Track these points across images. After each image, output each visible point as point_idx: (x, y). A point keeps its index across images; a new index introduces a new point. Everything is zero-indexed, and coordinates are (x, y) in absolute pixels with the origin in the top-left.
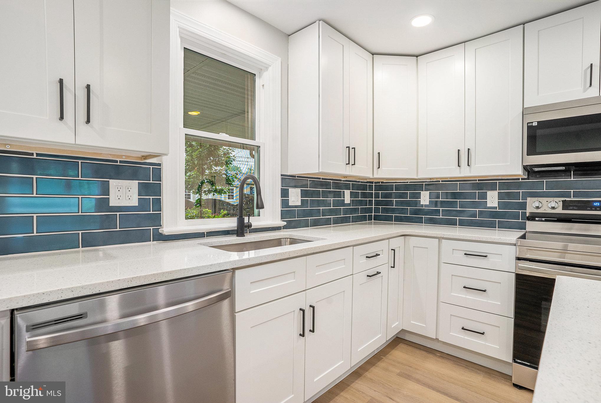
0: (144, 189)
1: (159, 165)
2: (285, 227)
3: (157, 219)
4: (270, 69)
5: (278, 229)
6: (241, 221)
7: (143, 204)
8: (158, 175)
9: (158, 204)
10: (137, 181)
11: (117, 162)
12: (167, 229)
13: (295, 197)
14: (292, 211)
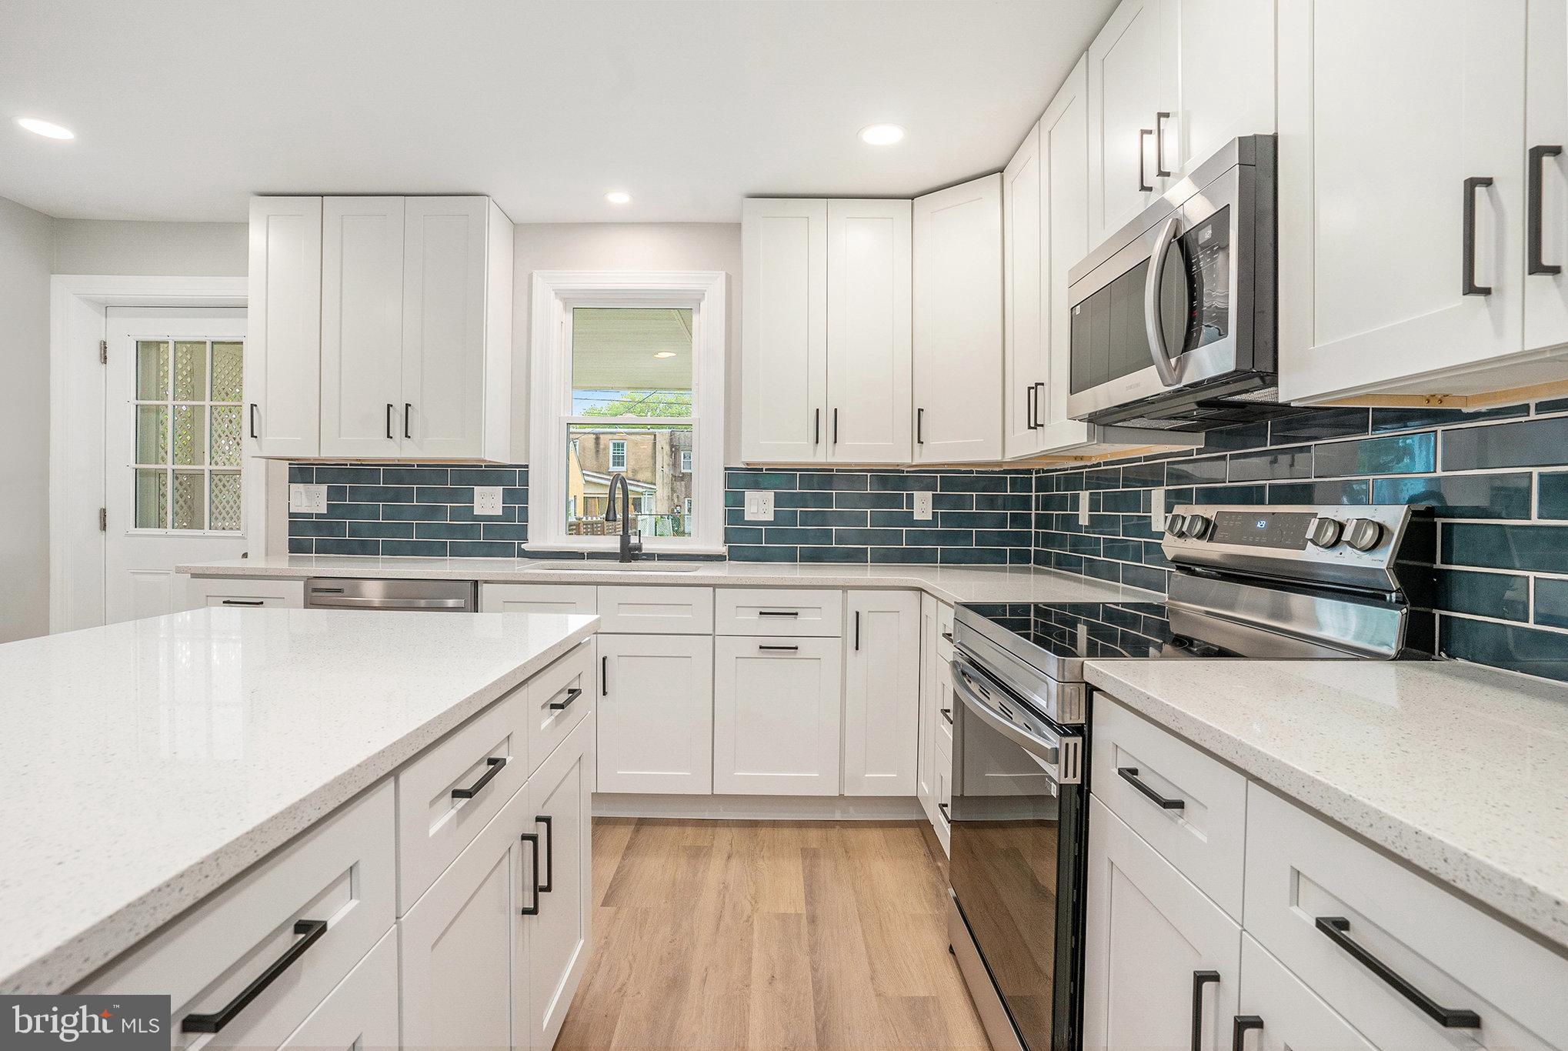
0: (509, 496)
1: (527, 466)
3: (522, 533)
5: (719, 558)
6: (625, 541)
7: (508, 513)
9: (524, 514)
10: (502, 487)
11: (481, 466)
12: (532, 544)
13: (760, 506)
14: (753, 530)
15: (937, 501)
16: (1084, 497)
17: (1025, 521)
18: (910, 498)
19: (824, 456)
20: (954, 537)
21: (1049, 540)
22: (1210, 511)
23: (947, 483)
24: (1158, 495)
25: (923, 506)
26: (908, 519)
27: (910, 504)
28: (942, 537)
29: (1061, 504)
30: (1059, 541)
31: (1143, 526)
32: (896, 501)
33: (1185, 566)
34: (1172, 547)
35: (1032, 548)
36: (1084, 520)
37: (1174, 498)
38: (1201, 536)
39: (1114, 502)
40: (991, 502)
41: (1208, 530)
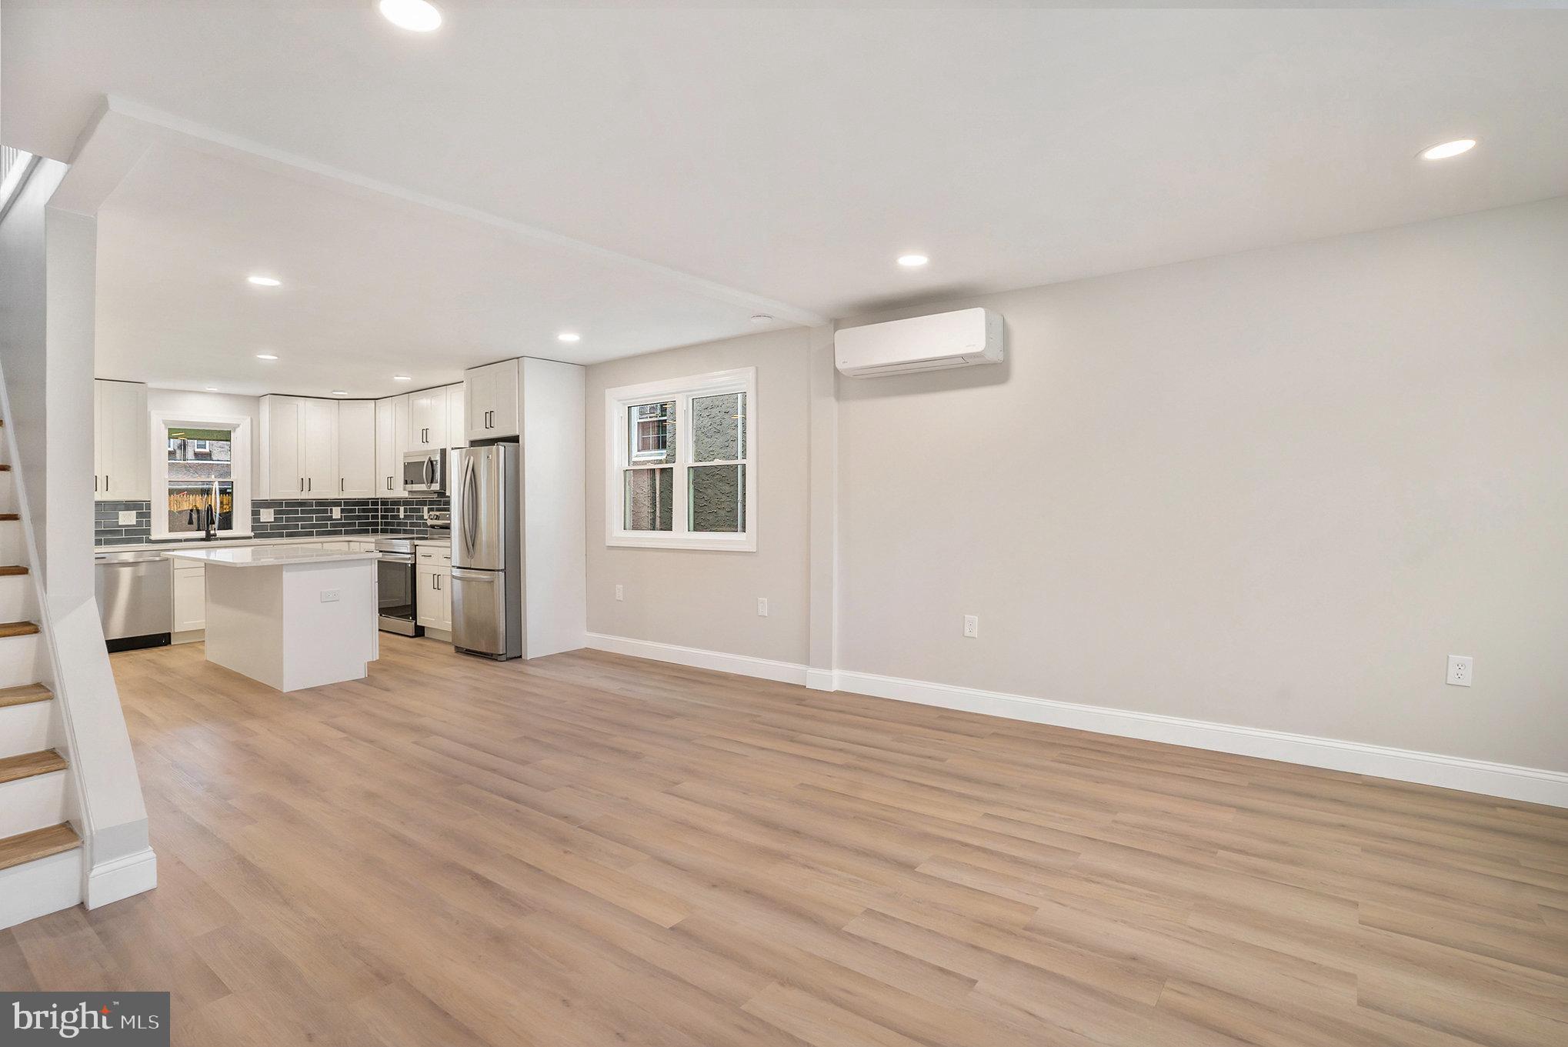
0: (139, 515)
1: (150, 501)
2: (255, 537)
3: (148, 532)
4: (241, 426)
5: (250, 538)
6: (208, 532)
7: (139, 523)
8: (149, 506)
9: (149, 523)
10: (135, 512)
12: (153, 537)
13: (267, 516)
14: (264, 526)
15: (342, 511)
16: (402, 509)
17: (376, 517)
18: (331, 510)
19: (305, 496)
20: (350, 525)
21: (387, 524)
22: (438, 513)
23: (346, 504)
24: (426, 509)
25: (336, 513)
26: (330, 518)
27: (331, 513)
28: (343, 525)
29: (393, 510)
30: (392, 524)
31: (422, 517)
32: (326, 511)
33: (433, 527)
34: (430, 522)
35: (380, 528)
36: (402, 516)
37: (430, 510)
38: (436, 519)
39: (412, 510)
40: (364, 511)
41: (438, 518)
